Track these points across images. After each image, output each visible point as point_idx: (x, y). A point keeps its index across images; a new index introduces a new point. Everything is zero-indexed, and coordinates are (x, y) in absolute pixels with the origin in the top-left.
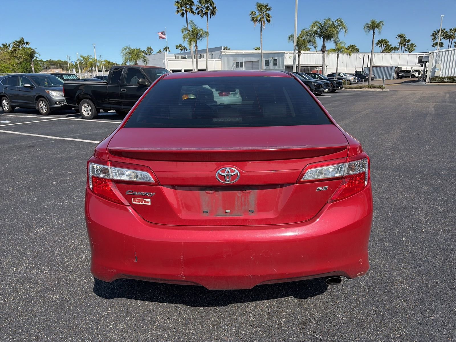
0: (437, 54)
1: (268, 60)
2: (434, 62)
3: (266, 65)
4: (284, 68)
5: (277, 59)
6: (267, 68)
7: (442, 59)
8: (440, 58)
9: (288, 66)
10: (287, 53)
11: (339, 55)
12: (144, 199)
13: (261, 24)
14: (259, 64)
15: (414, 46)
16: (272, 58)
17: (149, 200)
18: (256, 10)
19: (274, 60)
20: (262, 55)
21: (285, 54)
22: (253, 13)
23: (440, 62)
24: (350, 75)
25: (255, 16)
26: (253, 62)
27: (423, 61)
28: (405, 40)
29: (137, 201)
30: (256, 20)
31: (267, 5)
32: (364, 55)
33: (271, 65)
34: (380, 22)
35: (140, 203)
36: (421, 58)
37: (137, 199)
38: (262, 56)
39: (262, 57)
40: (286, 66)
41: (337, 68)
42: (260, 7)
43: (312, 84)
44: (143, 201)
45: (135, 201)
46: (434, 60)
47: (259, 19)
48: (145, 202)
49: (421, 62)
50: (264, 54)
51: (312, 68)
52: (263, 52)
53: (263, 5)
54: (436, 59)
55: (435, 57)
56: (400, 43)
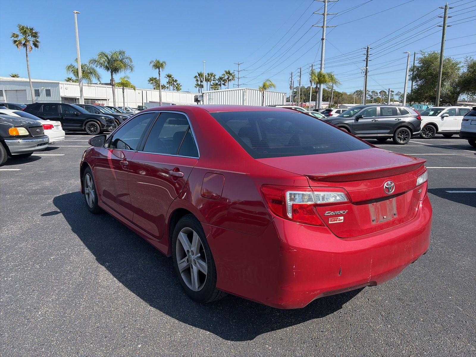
0: (209, 94)
1: (39, 90)
2: (208, 101)
3: (36, 96)
4: (61, 100)
5: (50, 90)
6: (38, 98)
7: (213, 99)
8: (212, 98)
9: (66, 98)
10: (62, 84)
11: (124, 89)
12: (339, 218)
13: (26, 49)
14: (26, 94)
15: (180, 85)
16: (43, 88)
17: (342, 218)
18: (18, 32)
19: (46, 90)
20: (31, 83)
21: (60, 84)
22: (14, 35)
23: (212, 101)
24: (135, 109)
25: (18, 39)
26: (17, 91)
27: (198, 100)
28: (173, 80)
29: (333, 220)
30: (20, 43)
31: (32, 28)
32: (142, 91)
33: (43, 95)
34: (164, 62)
35: (335, 222)
36: (196, 97)
37: (333, 219)
38: (31, 85)
39: (32, 87)
40: (62, 98)
41: (124, 103)
42: (24, 30)
43: (102, 118)
44: (338, 220)
45: (332, 221)
46: (207, 100)
47: (23, 42)
48: (339, 220)
49: (197, 100)
50: (32, 82)
51: (93, 101)
52: (32, 80)
53: (27, 28)
54: (209, 99)
55: (208, 96)
56: (169, 83)
